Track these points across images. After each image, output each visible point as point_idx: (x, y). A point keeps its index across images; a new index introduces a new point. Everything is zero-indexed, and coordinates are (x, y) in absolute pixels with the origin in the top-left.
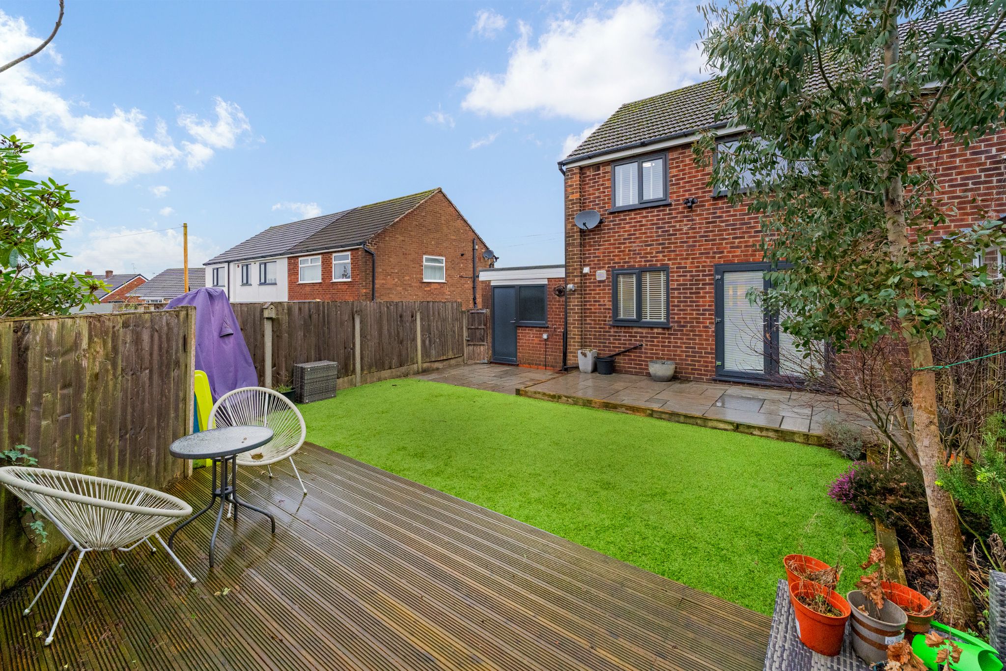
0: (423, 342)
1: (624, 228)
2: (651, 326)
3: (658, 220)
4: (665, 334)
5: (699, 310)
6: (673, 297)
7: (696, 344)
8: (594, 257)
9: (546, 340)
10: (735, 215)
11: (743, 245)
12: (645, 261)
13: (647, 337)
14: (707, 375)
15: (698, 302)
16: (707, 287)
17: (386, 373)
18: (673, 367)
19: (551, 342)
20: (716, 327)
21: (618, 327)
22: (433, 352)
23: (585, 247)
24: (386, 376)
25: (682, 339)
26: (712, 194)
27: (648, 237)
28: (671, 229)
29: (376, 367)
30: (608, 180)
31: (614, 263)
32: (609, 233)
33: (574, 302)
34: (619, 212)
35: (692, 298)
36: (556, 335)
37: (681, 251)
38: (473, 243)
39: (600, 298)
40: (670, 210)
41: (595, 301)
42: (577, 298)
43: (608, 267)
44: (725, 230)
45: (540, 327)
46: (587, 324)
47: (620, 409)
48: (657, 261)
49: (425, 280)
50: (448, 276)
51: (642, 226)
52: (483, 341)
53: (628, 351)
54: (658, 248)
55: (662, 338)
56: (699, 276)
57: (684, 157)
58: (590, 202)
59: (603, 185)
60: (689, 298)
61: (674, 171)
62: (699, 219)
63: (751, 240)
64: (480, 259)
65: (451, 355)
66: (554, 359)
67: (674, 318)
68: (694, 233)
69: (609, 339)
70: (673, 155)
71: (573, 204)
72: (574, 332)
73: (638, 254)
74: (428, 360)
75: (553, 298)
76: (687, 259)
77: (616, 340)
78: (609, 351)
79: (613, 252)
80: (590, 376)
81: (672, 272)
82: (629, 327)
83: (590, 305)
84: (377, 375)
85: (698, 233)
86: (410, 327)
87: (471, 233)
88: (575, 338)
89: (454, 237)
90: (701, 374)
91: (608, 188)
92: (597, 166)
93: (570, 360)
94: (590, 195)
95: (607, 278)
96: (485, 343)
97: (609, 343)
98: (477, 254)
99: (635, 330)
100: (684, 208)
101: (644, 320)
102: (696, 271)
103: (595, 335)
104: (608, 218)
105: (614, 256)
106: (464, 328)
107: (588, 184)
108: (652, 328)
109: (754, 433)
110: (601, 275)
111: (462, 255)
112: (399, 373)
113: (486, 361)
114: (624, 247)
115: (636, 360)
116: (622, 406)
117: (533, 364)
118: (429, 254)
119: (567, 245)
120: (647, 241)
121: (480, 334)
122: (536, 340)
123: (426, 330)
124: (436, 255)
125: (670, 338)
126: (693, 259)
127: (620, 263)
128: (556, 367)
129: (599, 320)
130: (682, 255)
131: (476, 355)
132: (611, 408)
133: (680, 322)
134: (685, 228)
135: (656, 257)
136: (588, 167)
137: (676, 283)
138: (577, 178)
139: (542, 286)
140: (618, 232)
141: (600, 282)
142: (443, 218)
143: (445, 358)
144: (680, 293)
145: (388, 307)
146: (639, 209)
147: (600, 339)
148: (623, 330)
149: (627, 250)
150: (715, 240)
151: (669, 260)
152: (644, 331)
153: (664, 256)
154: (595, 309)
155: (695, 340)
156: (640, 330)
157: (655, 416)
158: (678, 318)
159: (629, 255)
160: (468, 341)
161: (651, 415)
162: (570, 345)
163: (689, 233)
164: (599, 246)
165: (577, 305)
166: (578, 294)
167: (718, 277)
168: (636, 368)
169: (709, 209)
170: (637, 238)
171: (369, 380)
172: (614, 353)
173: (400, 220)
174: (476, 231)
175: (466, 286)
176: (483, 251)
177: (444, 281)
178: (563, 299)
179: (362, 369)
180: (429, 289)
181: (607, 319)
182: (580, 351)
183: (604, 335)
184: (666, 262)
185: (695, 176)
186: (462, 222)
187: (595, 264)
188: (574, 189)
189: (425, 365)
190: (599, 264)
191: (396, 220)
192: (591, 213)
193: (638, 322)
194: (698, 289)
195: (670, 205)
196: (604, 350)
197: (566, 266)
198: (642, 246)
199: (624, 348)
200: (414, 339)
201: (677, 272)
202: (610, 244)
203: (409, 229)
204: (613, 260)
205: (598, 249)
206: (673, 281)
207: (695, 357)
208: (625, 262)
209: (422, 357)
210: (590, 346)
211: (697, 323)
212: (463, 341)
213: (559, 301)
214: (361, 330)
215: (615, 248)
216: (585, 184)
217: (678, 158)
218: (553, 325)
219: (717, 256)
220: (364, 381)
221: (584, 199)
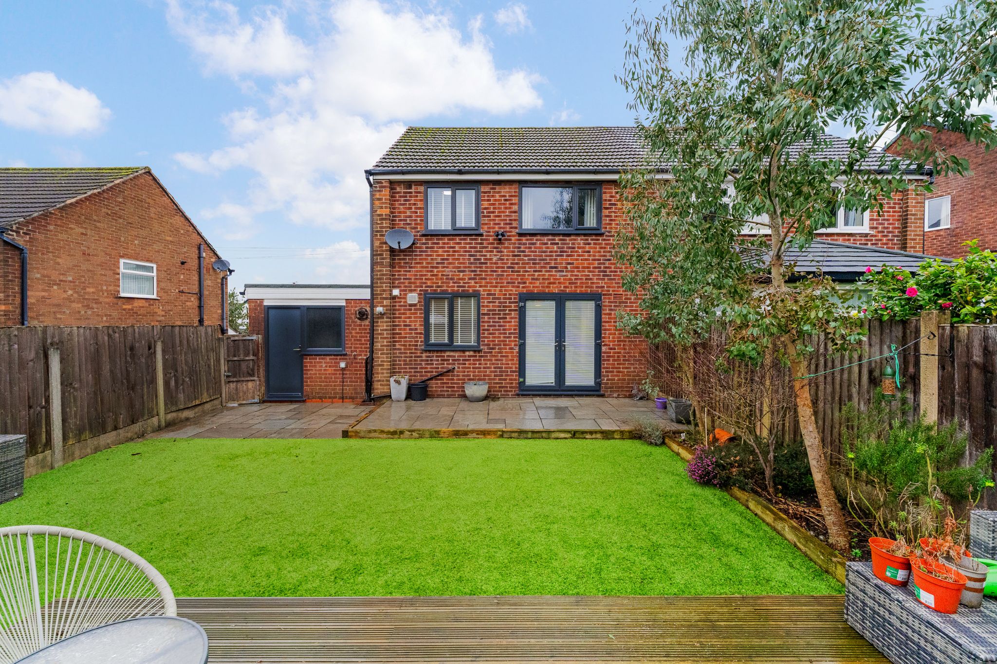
0: (167, 384)
1: (437, 252)
2: (463, 349)
3: (471, 248)
4: (475, 356)
5: (505, 333)
6: (483, 322)
7: (502, 364)
8: (404, 279)
9: (343, 369)
10: (536, 252)
11: (541, 278)
12: (458, 287)
13: (459, 360)
14: (512, 391)
15: (504, 326)
16: (513, 313)
17: (109, 437)
18: (487, 387)
19: (350, 370)
20: (520, 348)
21: (430, 351)
22: (181, 396)
23: (395, 268)
24: (109, 441)
25: (491, 360)
26: (517, 231)
27: (461, 263)
28: (482, 258)
29: (91, 431)
30: (421, 200)
31: (426, 287)
32: (421, 255)
33: (382, 326)
34: (432, 235)
35: (500, 322)
36: (356, 363)
37: (491, 279)
38: (199, 249)
39: (410, 322)
40: (481, 240)
41: (405, 325)
42: (387, 322)
43: (420, 290)
44: (528, 263)
45: (334, 355)
46: (395, 349)
47: (470, 435)
48: (469, 287)
49: (122, 295)
50: (161, 289)
51: (454, 251)
52: (253, 375)
53: (441, 375)
54: (471, 275)
55: (473, 360)
56: (506, 303)
57: (494, 192)
58: (401, 220)
59: (415, 204)
60: (498, 322)
61: (485, 204)
62: (507, 252)
63: (547, 274)
64: (208, 270)
65: (205, 398)
66: (355, 389)
67: (484, 341)
68: (503, 263)
69: (421, 364)
70: (484, 189)
71: (382, 219)
72: (382, 359)
73: (452, 279)
74: (174, 408)
75: (353, 322)
76: (496, 287)
77: (428, 364)
78: (421, 376)
79: (425, 275)
80: (403, 404)
81: (483, 298)
82: (441, 351)
83: (400, 329)
84: (92, 443)
85: (506, 264)
86: (147, 363)
87: (195, 235)
88: (383, 365)
89: (171, 239)
90: (507, 391)
91: (420, 208)
92: (409, 184)
93: (377, 389)
94: (400, 212)
95: (419, 302)
96: (255, 378)
97: (421, 368)
98: (204, 263)
99: (448, 354)
100: (494, 240)
101: (455, 344)
102: (504, 299)
103: (405, 361)
104: (420, 240)
105: (426, 279)
106: (222, 361)
107: (398, 201)
108: (464, 351)
109: (587, 437)
110: (413, 298)
111: (183, 263)
112: (129, 435)
113: (257, 400)
114: (437, 272)
115: (448, 383)
116: (472, 432)
117: (326, 398)
118: (129, 258)
119: (373, 264)
120: (460, 267)
121: (248, 367)
122: (331, 370)
123: (170, 366)
124: (142, 260)
125: (480, 360)
126: (501, 287)
127: (432, 287)
128: (357, 398)
129: (410, 345)
130: (491, 283)
131: (241, 394)
132: (461, 435)
133: (489, 345)
134: (495, 259)
135: (469, 283)
136: (399, 182)
137: (486, 309)
138: (386, 192)
139: (339, 309)
140: (431, 255)
141: (411, 305)
142: (152, 210)
143: (198, 402)
144: (489, 318)
145: (109, 336)
146: (453, 235)
147: (411, 364)
148: (435, 354)
149: (440, 274)
150: (519, 272)
151: (480, 286)
152: (456, 354)
153: (476, 283)
154: (406, 333)
155: (502, 360)
156: (452, 354)
157: (505, 435)
158: (488, 341)
159: (441, 279)
160: (228, 376)
161: (502, 436)
162: (378, 373)
163: (498, 263)
164: (410, 267)
165: (386, 330)
166: (387, 318)
167: (522, 304)
168: (448, 391)
169: (515, 244)
170: (450, 263)
171: (77, 453)
172: (427, 378)
173: (77, 202)
174: (203, 234)
175: (188, 304)
176: (213, 260)
177: (154, 297)
178: (367, 322)
179: (65, 438)
180: (130, 307)
181: (419, 343)
182: (392, 380)
183: (415, 360)
184: (477, 289)
185: (504, 212)
186: (182, 219)
187: (405, 287)
188: (383, 203)
189: (170, 416)
190: (410, 287)
191: (69, 202)
192: (402, 232)
193: (450, 346)
194: (505, 314)
195: (481, 235)
196: (415, 376)
197: (372, 287)
198: (455, 272)
199: (436, 372)
200: (153, 381)
201: (487, 298)
202: (423, 267)
203: (95, 218)
204: (425, 283)
205: (410, 271)
206: (483, 306)
207: (502, 376)
208: (439, 287)
209: (166, 404)
210: (400, 372)
211: (504, 345)
212: (220, 376)
213: (361, 325)
214: (62, 373)
215: (428, 271)
216: (395, 201)
217: (490, 192)
218: (352, 352)
219: (521, 286)
220: (68, 456)
221: (393, 217)
